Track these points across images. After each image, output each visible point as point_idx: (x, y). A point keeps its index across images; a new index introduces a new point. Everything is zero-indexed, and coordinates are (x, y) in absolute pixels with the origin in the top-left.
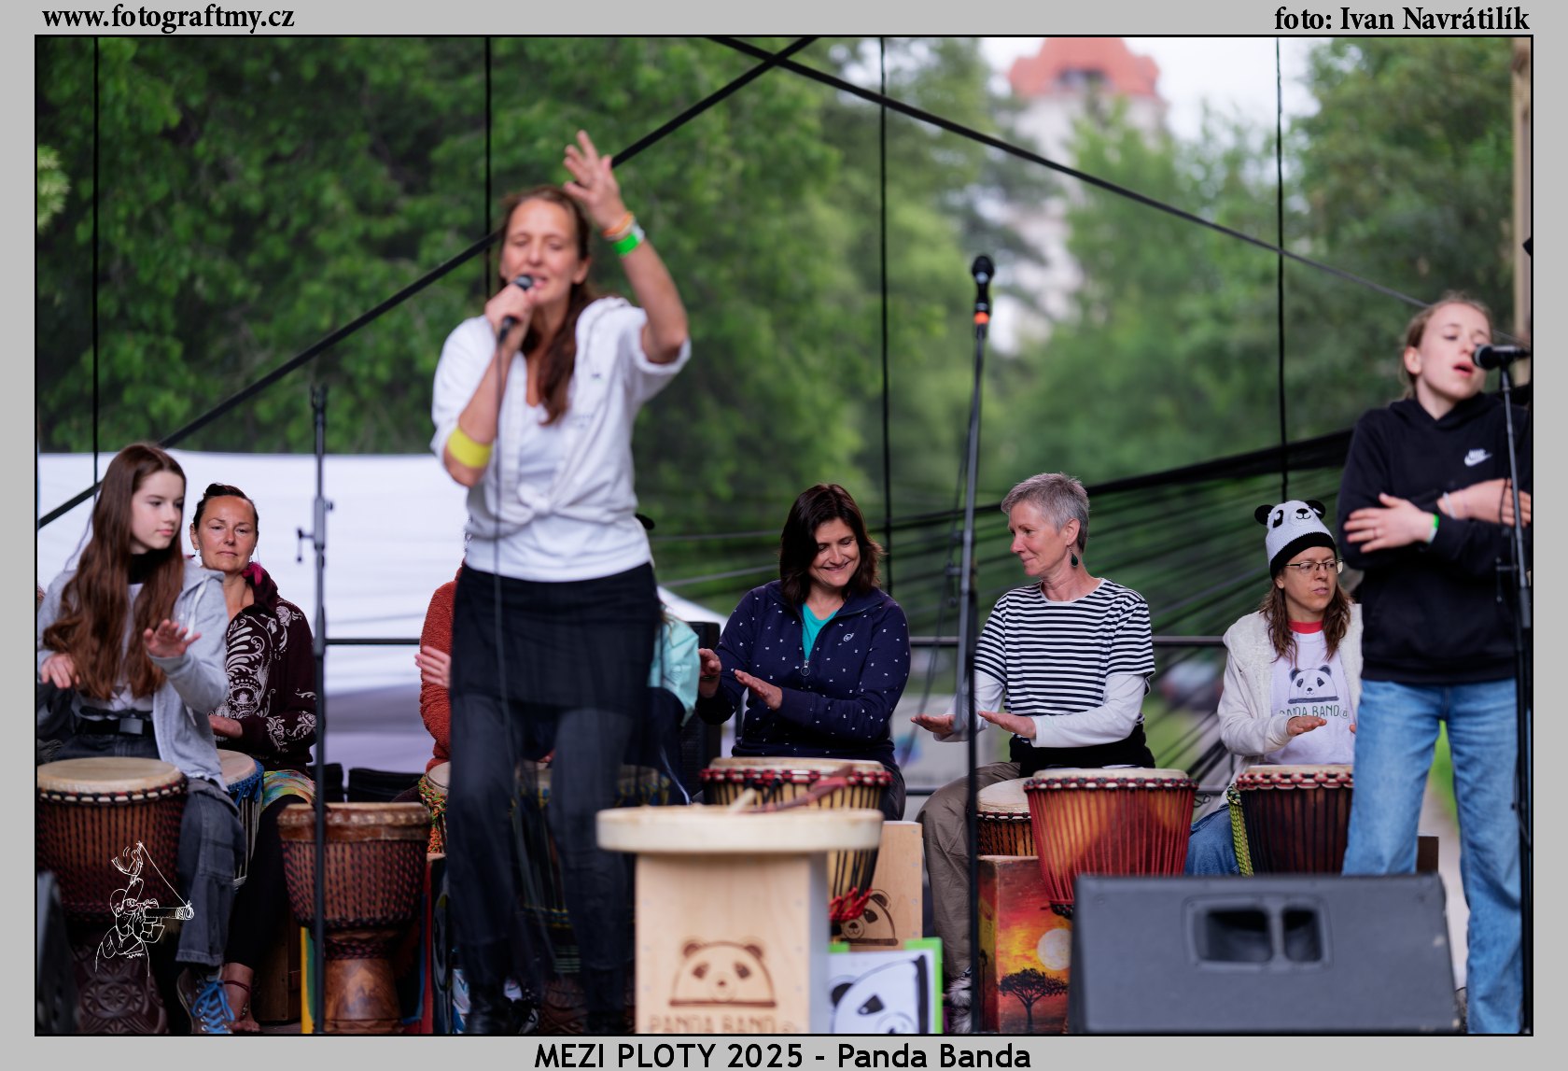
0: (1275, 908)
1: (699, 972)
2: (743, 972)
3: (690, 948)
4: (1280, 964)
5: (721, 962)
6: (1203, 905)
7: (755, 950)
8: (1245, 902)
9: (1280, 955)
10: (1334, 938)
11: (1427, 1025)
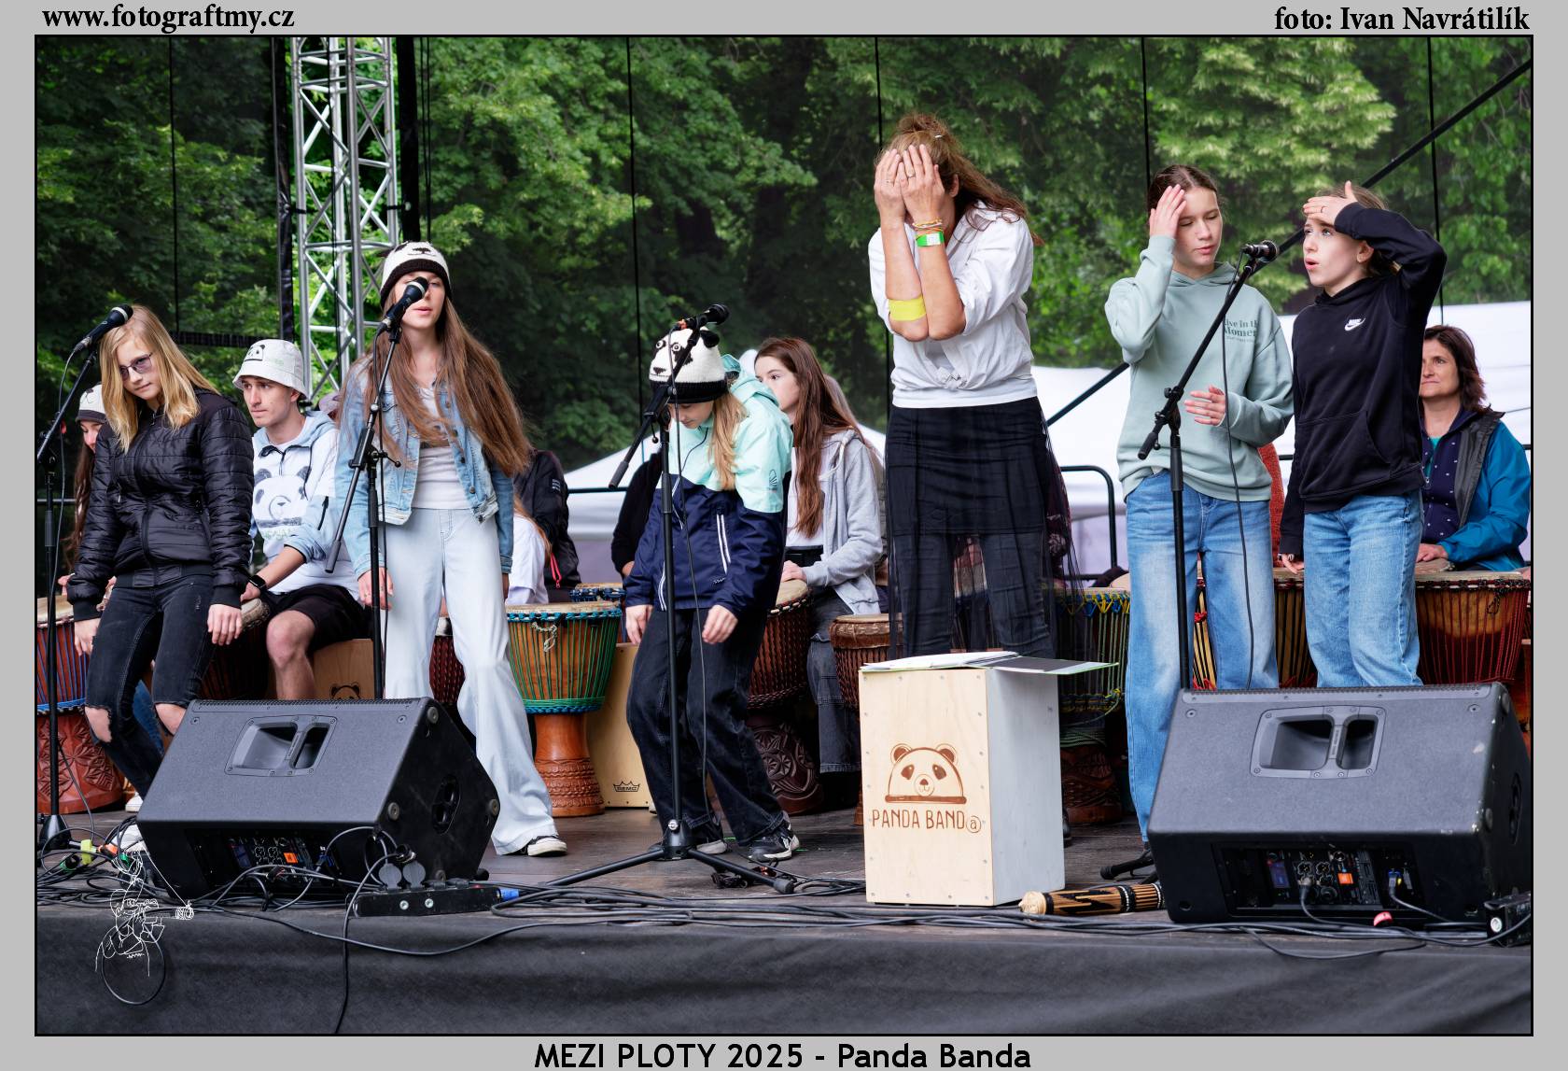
0: (1340, 717)
1: (907, 773)
2: (940, 773)
3: (899, 753)
4: (1331, 771)
5: (923, 763)
6: (1277, 714)
7: (948, 754)
8: (1316, 712)
9: (1332, 762)
10: (1384, 746)
11: (1446, 828)
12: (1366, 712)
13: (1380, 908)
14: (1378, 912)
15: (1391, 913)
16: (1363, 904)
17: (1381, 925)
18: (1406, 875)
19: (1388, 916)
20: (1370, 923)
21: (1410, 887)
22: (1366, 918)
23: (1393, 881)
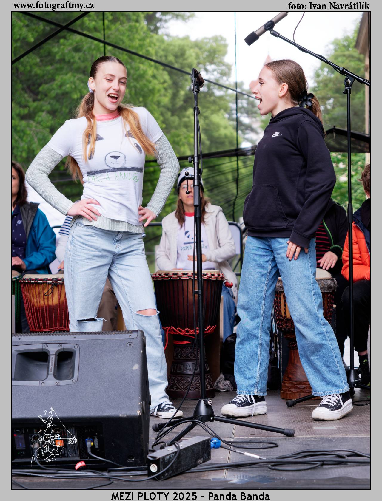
0: (53, 350)
4: (51, 381)
8: (39, 347)
9: (51, 376)
10: (81, 366)
11: (123, 414)
12: (67, 347)
13: (78, 459)
14: (77, 462)
15: (85, 462)
16: (68, 457)
17: (80, 469)
18: (96, 440)
19: (83, 464)
20: (73, 468)
21: (97, 447)
22: (71, 466)
23: (89, 444)
